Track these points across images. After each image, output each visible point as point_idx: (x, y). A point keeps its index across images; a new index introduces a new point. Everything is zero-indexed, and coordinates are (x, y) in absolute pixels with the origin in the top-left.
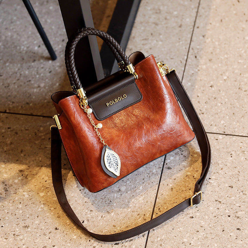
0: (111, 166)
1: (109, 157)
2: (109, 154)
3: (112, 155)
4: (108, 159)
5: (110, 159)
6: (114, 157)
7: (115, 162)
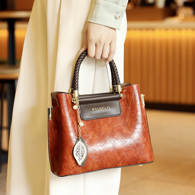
0: (77, 154)
1: (79, 147)
2: (80, 145)
3: (82, 147)
4: (78, 148)
5: (79, 149)
6: (83, 149)
7: (82, 154)
